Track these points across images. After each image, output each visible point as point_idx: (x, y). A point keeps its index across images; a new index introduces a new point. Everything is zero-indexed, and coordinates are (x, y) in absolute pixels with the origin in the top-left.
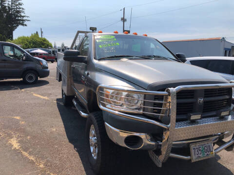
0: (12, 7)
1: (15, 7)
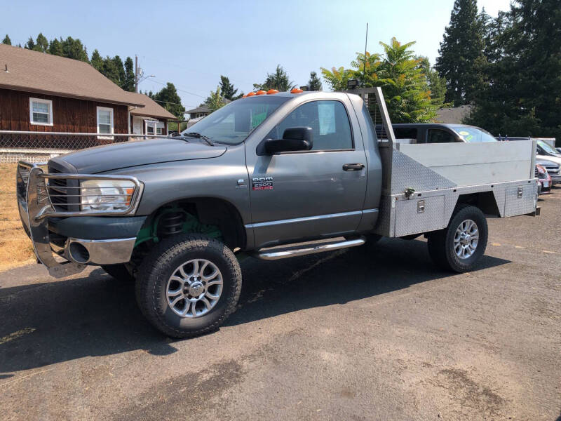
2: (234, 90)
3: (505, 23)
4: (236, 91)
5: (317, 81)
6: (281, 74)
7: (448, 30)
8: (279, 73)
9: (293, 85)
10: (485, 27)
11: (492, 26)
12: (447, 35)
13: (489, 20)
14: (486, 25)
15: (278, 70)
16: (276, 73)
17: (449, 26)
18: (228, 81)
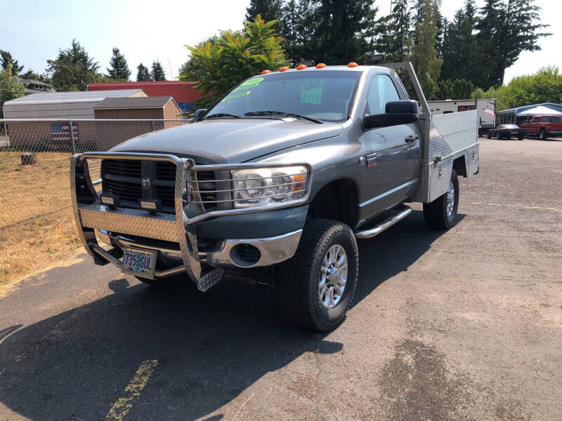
0: (509, 9)
1: (518, 9)
2: (19, 67)
3: (297, 7)
4: (22, 68)
5: (120, 58)
6: (79, 49)
7: (249, 11)
8: (76, 48)
9: (94, 62)
10: (281, 10)
11: (286, 9)
12: (248, 15)
13: (284, 3)
14: (281, 8)
15: (74, 45)
16: (72, 48)
17: (250, 7)
18: (10, 57)
